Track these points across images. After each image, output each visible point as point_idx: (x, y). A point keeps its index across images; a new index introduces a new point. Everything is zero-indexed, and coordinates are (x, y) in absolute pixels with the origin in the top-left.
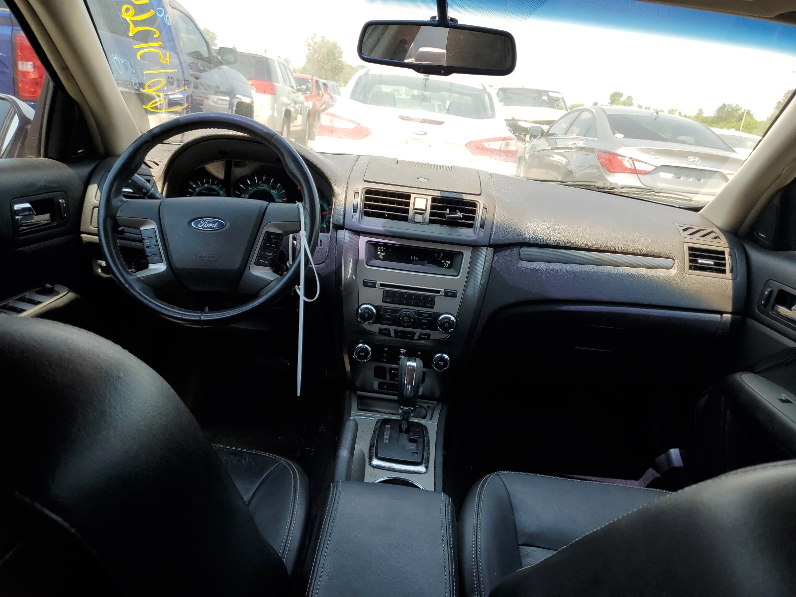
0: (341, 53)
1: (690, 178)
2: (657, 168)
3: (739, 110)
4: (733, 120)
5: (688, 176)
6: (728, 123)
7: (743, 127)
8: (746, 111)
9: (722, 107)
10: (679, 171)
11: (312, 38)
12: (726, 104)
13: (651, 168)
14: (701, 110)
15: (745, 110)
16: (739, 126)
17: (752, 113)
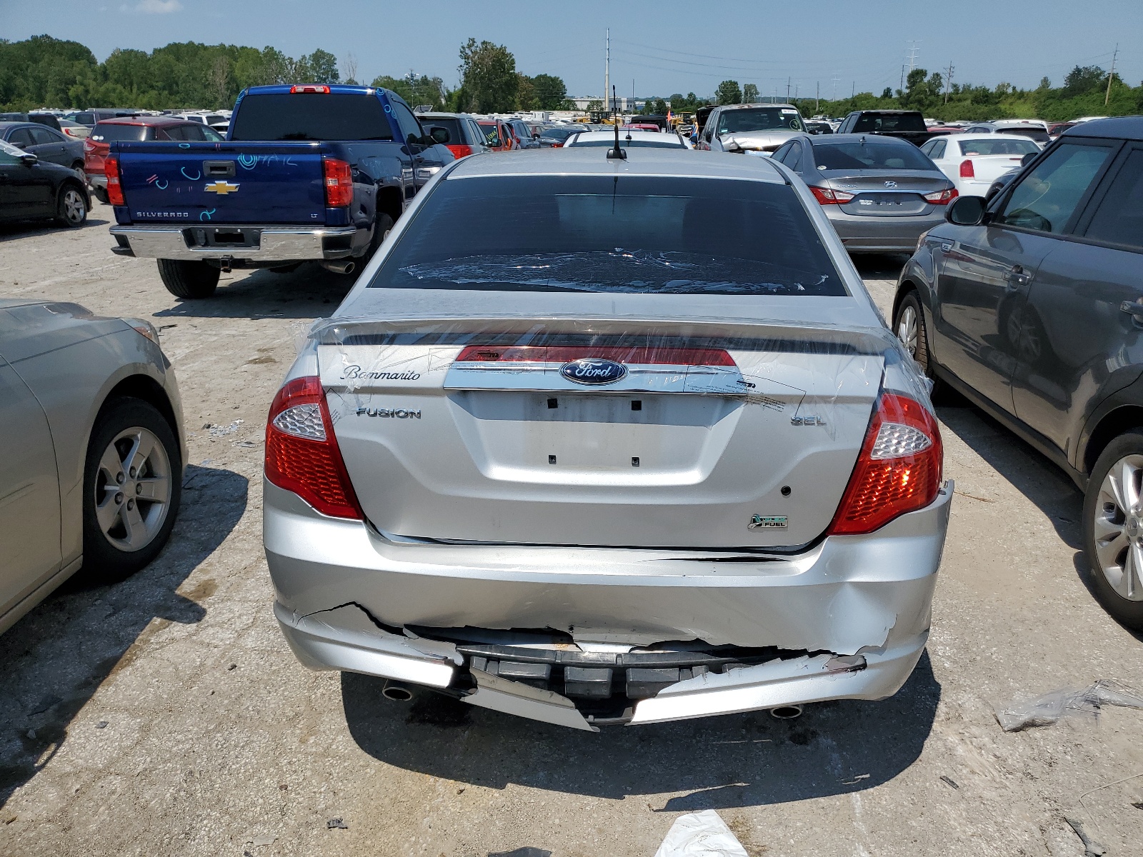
0: (513, 62)
1: (889, 202)
2: (856, 196)
3: (1099, 75)
4: (1093, 90)
5: (887, 201)
6: (1087, 96)
7: (1109, 99)
8: (1111, 76)
9: (1074, 73)
10: (877, 198)
11: (469, 46)
12: (1081, 67)
13: (850, 197)
14: (1045, 81)
15: (1109, 74)
16: (1103, 98)
17: (1121, 78)
